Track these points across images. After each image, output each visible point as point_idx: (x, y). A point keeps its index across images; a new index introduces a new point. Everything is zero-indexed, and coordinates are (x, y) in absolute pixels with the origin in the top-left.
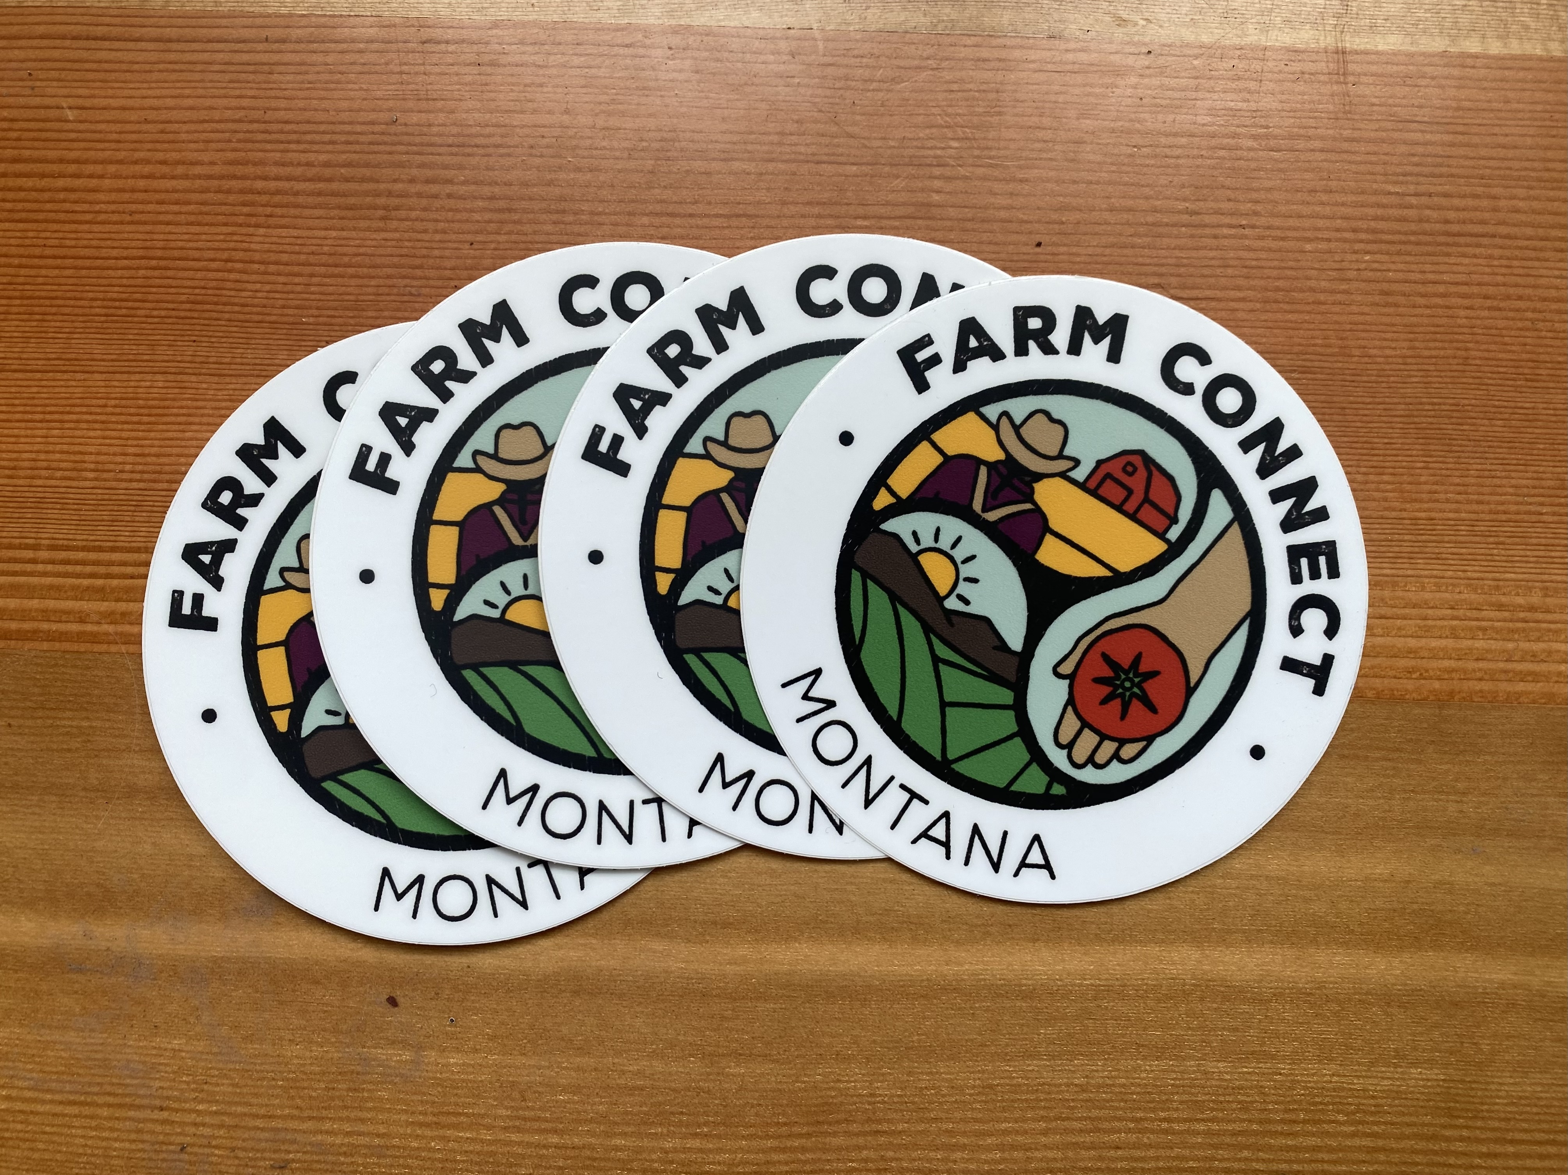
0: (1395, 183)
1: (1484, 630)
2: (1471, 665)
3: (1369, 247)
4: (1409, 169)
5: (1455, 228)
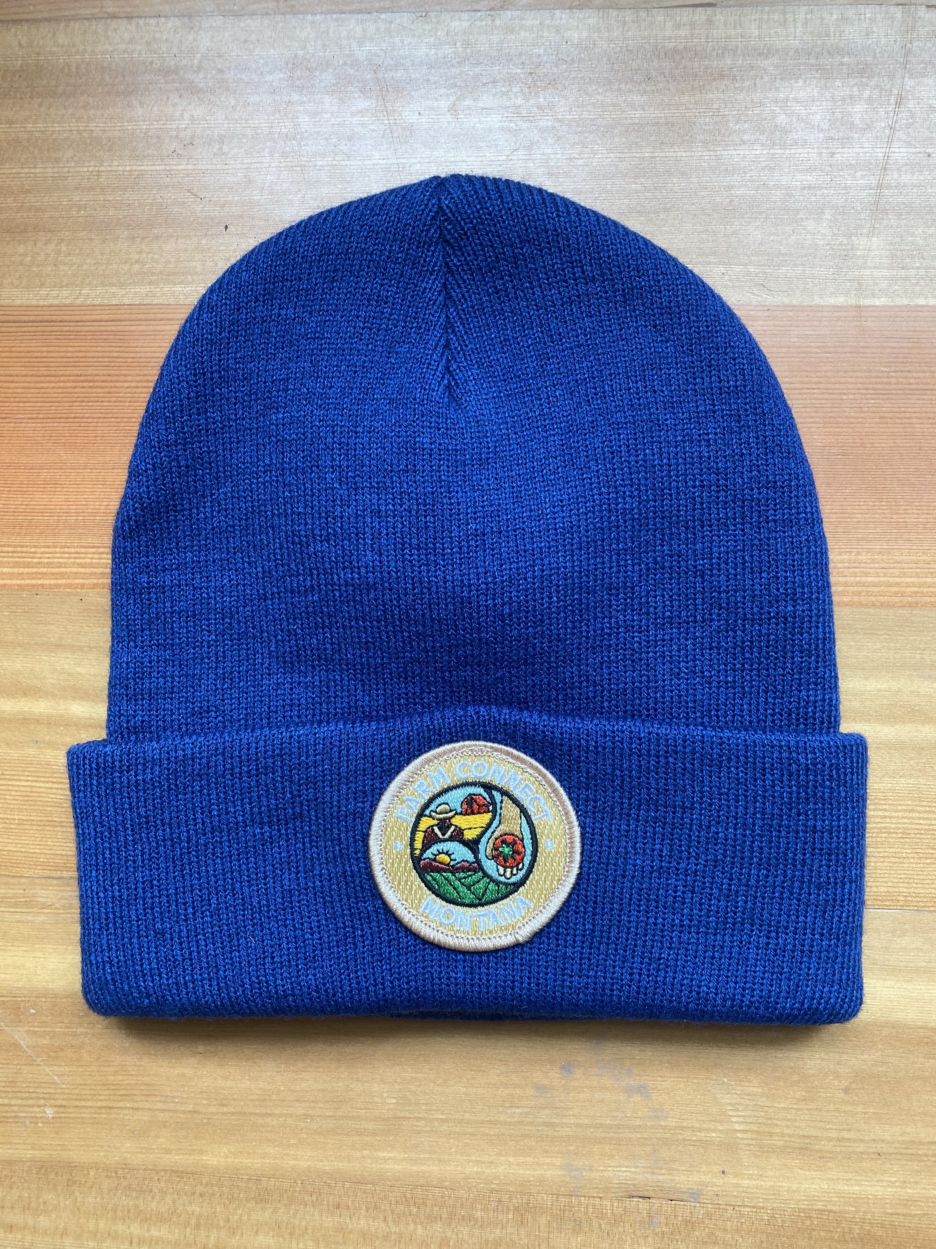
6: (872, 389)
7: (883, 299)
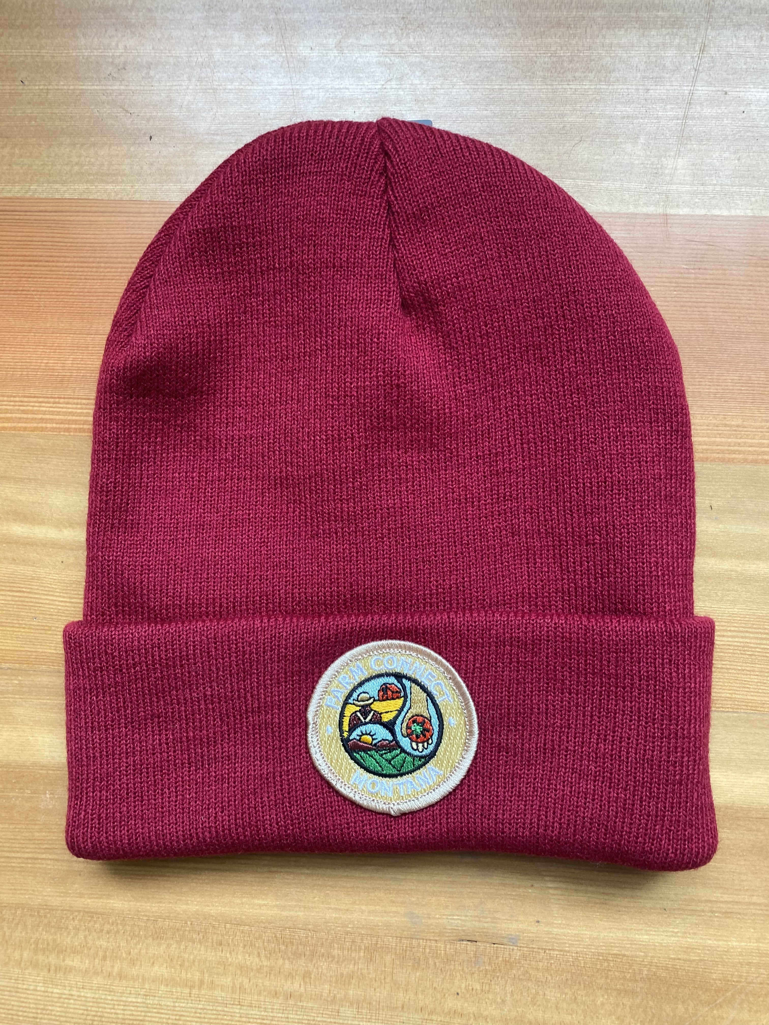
0: (686, 265)
1: (720, 434)
2: (715, 447)
3: (676, 289)
4: (691, 259)
5: (709, 281)
6: (675, 283)
7: (685, 210)
